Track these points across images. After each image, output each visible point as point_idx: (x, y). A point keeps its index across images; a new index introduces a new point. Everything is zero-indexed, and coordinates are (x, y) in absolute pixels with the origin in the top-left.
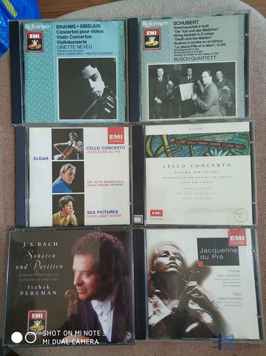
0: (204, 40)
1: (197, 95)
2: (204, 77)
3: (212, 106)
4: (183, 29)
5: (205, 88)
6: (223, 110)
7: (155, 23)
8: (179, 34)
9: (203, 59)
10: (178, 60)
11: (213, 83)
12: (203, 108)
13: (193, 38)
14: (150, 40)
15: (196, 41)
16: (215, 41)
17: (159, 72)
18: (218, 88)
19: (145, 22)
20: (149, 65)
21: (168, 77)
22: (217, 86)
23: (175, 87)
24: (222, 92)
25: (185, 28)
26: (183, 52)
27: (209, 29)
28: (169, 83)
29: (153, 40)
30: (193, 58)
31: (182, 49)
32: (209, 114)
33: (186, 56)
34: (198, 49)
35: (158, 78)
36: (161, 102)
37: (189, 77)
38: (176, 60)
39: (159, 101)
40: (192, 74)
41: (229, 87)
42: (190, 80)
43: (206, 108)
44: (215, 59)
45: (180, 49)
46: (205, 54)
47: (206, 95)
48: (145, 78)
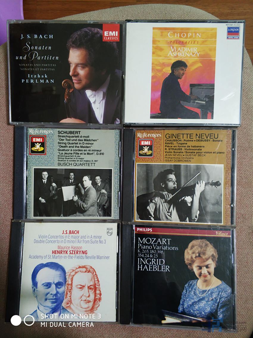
0: (85, 149)
1: (78, 197)
2: (84, 181)
3: (91, 207)
4: (66, 138)
5: (85, 191)
6: (100, 211)
7: (41, 131)
8: (63, 142)
9: (84, 165)
10: (62, 165)
11: (92, 186)
12: (83, 208)
13: (75, 146)
14: (36, 146)
15: (78, 149)
16: (95, 151)
17: (43, 175)
18: (96, 191)
19: (32, 130)
20: (34, 169)
21: (52, 180)
22: (95, 189)
23: (58, 189)
24: (100, 194)
25: (68, 137)
26: (66, 158)
27: (89, 140)
28: (53, 185)
29: (39, 146)
30: (75, 164)
31: (65, 155)
32: (88, 214)
33: (69, 162)
34: (80, 156)
35: (43, 180)
36: (45, 202)
37: (71, 181)
38: (59, 164)
39: (43, 201)
40: (74, 178)
41: (106, 190)
42: (71, 184)
43: (85, 209)
44: (94, 165)
45: (63, 155)
46: (86, 161)
47: (86, 196)
48: (30, 179)
